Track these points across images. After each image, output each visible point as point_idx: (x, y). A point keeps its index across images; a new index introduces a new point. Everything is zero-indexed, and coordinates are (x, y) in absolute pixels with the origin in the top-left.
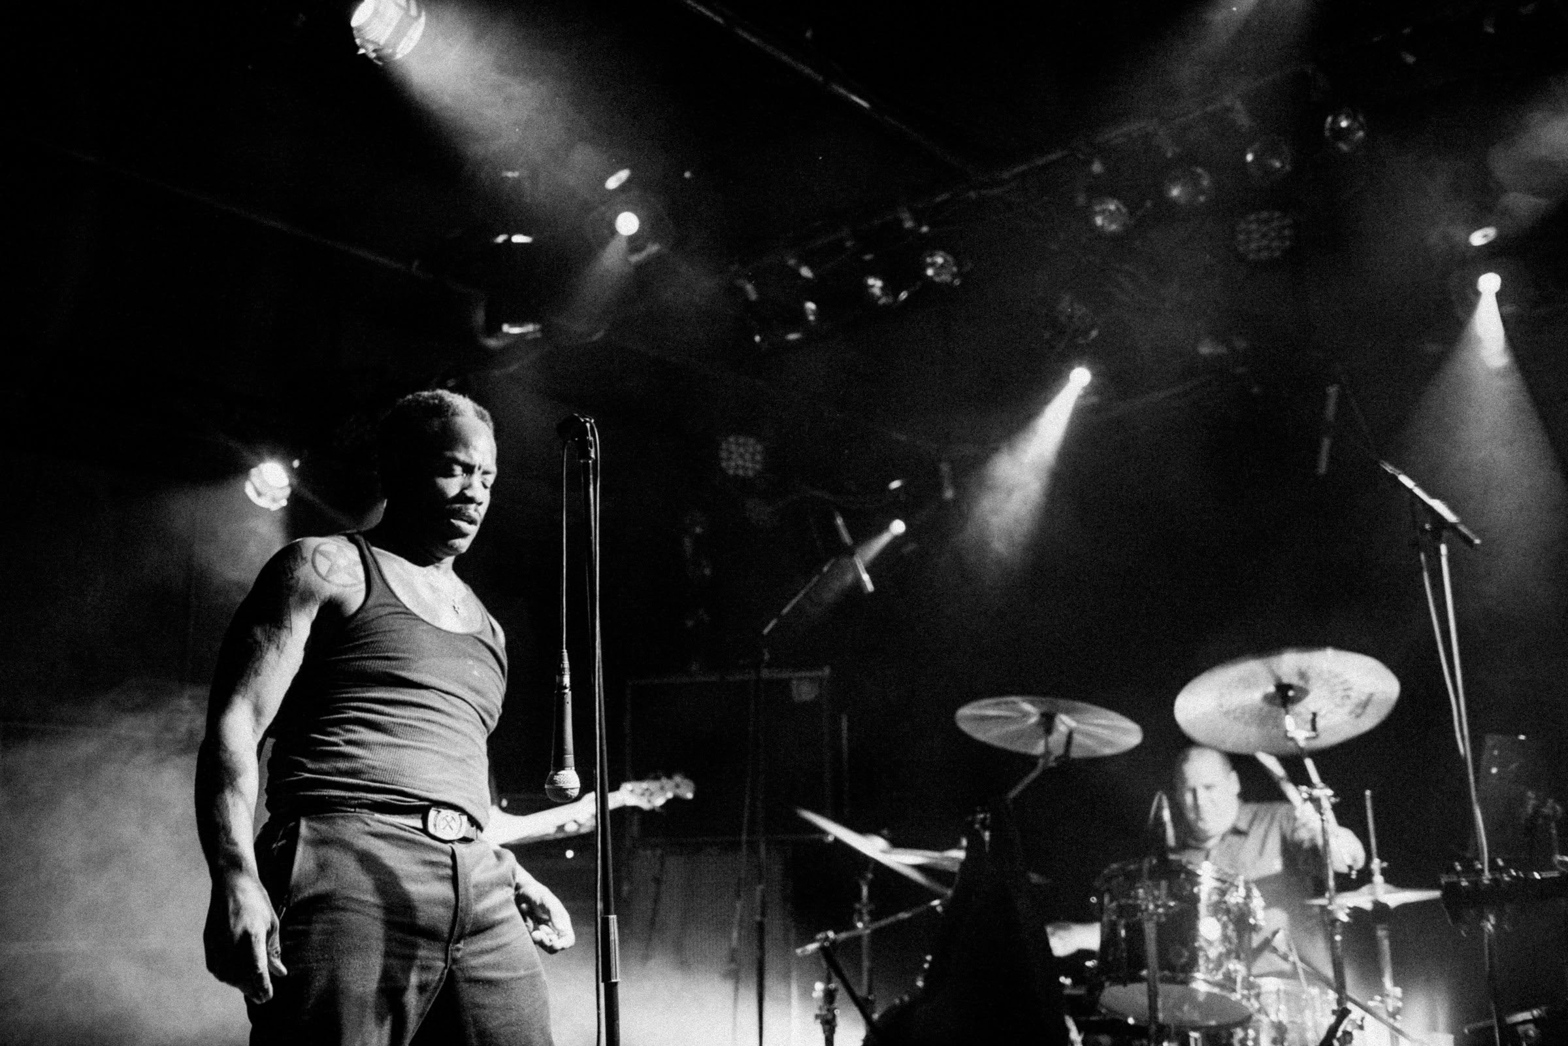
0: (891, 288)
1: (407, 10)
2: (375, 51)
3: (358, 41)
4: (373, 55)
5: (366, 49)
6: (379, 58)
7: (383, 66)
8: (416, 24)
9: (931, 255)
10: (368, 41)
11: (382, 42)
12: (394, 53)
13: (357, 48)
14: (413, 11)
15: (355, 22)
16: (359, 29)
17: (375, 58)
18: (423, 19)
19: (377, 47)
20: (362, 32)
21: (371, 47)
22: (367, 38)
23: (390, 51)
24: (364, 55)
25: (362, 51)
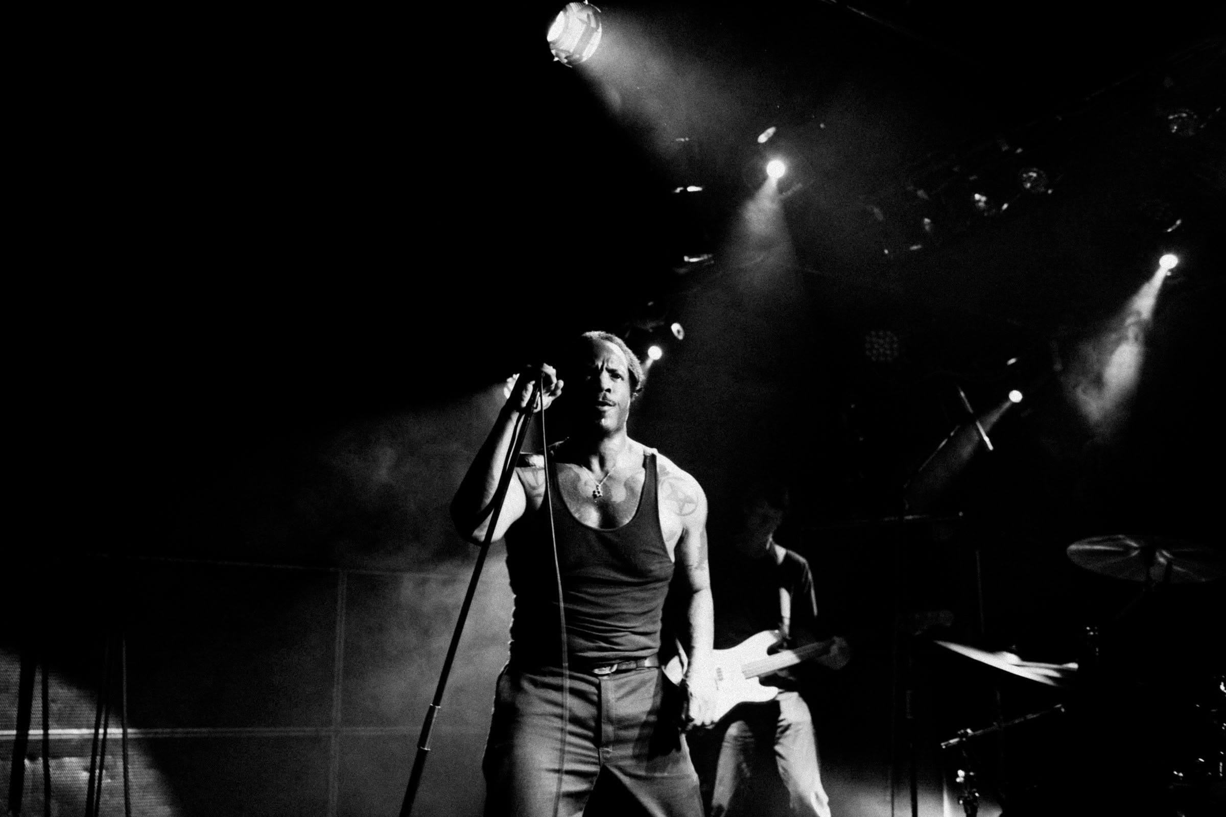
0: (994, 202)
1: (589, 24)
2: (566, 58)
3: (553, 52)
4: (565, 61)
5: (559, 58)
6: (569, 63)
7: (573, 68)
8: (595, 33)
9: (1027, 172)
10: (562, 51)
11: (571, 51)
12: (581, 57)
13: (553, 57)
14: (593, 24)
15: (550, 38)
16: (554, 43)
17: (567, 63)
18: (600, 30)
19: (568, 54)
20: (557, 44)
21: (563, 55)
22: (561, 48)
23: (578, 56)
24: (558, 61)
25: (556, 59)
